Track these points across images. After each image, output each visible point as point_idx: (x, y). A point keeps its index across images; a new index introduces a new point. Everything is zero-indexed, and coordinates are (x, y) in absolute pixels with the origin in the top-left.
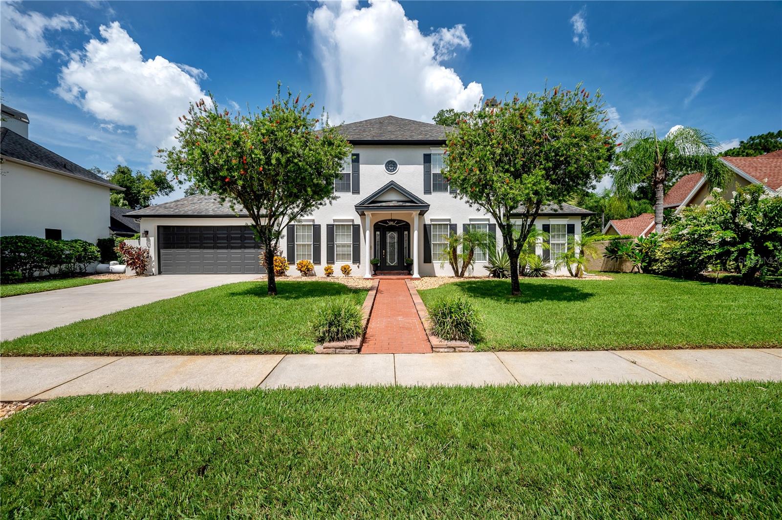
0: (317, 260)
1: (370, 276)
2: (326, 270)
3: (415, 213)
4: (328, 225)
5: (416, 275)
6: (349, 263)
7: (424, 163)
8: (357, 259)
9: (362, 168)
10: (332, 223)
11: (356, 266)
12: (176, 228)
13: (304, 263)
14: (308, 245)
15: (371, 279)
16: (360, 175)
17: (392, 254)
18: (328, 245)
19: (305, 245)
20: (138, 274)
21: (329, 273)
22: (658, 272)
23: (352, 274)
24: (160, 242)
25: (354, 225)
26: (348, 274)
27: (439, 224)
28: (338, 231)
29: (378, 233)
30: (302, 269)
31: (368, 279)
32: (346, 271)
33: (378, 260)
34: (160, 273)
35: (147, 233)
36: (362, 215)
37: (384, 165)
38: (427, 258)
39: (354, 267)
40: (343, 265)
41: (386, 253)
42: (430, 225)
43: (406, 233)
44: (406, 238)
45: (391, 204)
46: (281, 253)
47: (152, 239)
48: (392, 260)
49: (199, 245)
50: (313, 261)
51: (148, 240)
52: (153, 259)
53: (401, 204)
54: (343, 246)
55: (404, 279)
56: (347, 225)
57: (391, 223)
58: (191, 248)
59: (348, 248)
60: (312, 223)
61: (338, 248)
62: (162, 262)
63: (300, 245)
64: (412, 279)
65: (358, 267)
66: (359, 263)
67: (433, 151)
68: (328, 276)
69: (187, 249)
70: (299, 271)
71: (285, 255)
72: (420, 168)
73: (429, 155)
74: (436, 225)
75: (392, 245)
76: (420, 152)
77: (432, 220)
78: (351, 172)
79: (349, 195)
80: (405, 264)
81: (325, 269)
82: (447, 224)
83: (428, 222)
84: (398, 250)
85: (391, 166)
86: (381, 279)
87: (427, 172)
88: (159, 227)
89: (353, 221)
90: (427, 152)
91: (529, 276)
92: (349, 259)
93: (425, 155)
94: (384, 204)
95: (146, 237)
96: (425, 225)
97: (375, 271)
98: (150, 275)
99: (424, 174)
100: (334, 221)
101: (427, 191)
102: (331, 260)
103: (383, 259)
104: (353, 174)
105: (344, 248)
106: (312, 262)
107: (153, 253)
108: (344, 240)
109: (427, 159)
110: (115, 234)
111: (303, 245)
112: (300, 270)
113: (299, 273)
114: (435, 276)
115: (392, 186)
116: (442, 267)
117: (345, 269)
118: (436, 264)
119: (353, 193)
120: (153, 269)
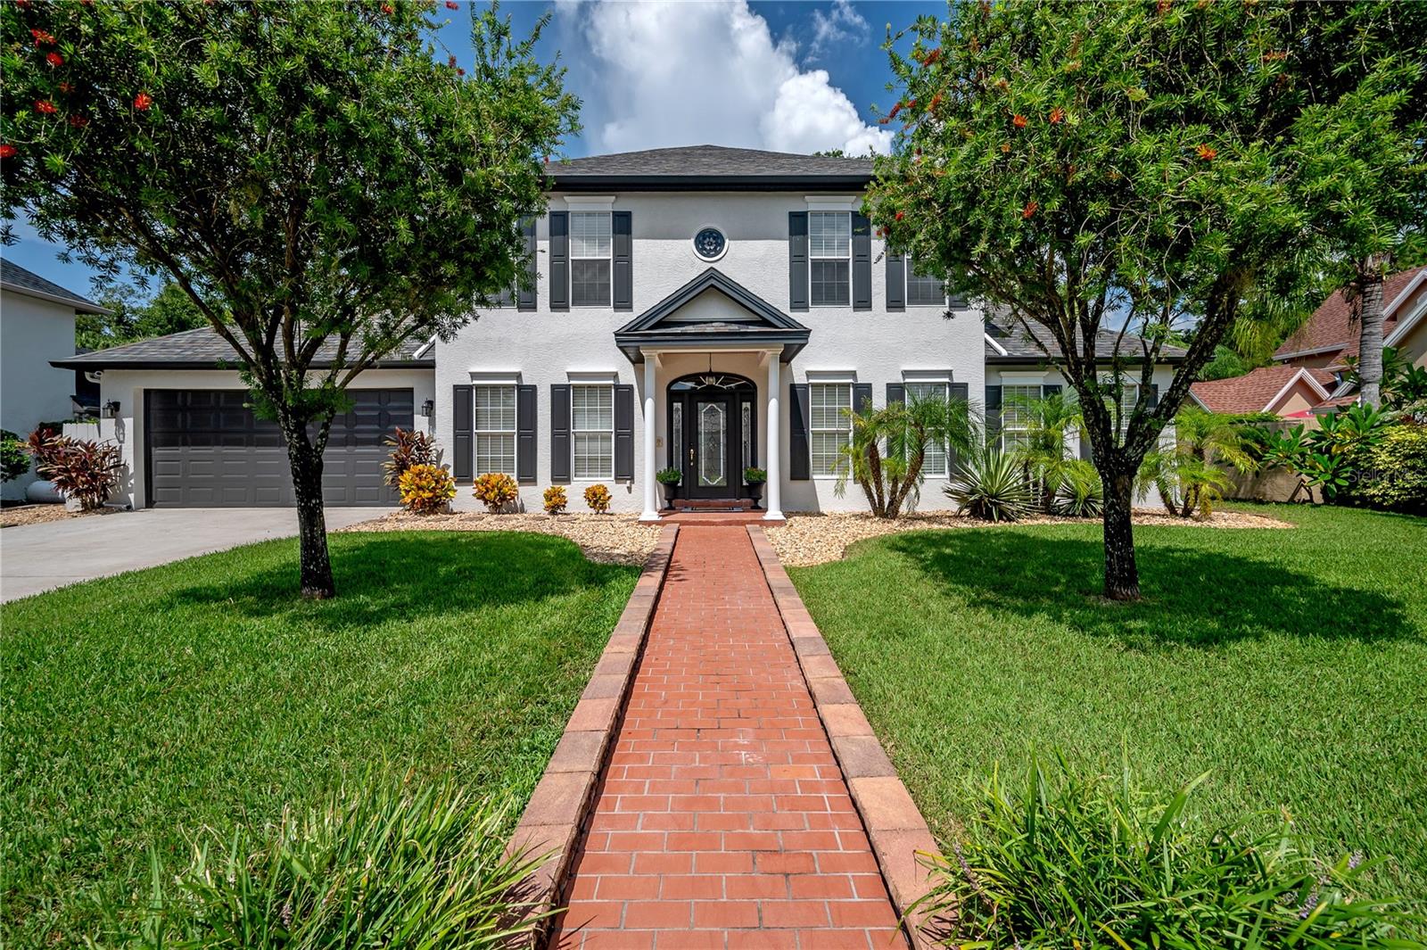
0: (528, 474)
1: (655, 517)
2: (548, 497)
3: (771, 353)
4: (553, 387)
5: (774, 512)
6: (608, 481)
7: (791, 234)
8: (625, 471)
9: (640, 247)
10: (565, 381)
11: (623, 487)
12: (190, 395)
13: (493, 481)
14: (505, 435)
15: (657, 523)
16: (634, 264)
17: (713, 456)
18: (553, 435)
19: (499, 435)
20: (88, 508)
21: (556, 505)
22: (1381, 503)
23: (613, 506)
24: (153, 429)
25: (617, 387)
26: (603, 507)
27: (828, 385)
28: (579, 401)
29: (678, 405)
30: (487, 497)
31: (649, 523)
32: (597, 500)
33: (677, 474)
34: (150, 503)
35: (115, 407)
36: (638, 361)
37: (693, 240)
38: (799, 468)
39: (616, 491)
40: (590, 485)
41: (696, 455)
42: (806, 386)
43: (746, 405)
44: (746, 419)
45: (709, 329)
46: (440, 455)
47: (129, 422)
48: (712, 472)
49: (244, 436)
50: (519, 476)
51: (120, 425)
52: (131, 471)
53: (735, 328)
54: (593, 437)
55: (743, 523)
56: (602, 387)
57: (710, 381)
58: (227, 443)
59: (605, 444)
60: (515, 382)
61: (579, 444)
62: (156, 478)
63: (487, 435)
64: (763, 523)
65: (629, 489)
66: (632, 479)
67: (813, 204)
68: (553, 513)
69: (216, 447)
70: (481, 502)
71: (448, 459)
72: (782, 247)
73: (804, 215)
74: (821, 385)
75: (713, 436)
76: (781, 207)
77: (809, 374)
78: (611, 257)
79: (609, 311)
80: (745, 483)
81: (546, 496)
82: (848, 385)
83: (800, 379)
84: (727, 446)
85: (710, 241)
86: (683, 523)
87: (797, 258)
88: (147, 392)
89: (615, 376)
90: (798, 207)
91: (1066, 515)
92: (605, 470)
93: (793, 215)
94: (690, 329)
95: (113, 416)
96: (793, 387)
97: (670, 501)
98: (121, 510)
99: (791, 262)
100: (570, 375)
101: (798, 303)
102: (561, 473)
103: (691, 470)
104: (615, 262)
105: (593, 444)
106: (514, 477)
107: (129, 456)
108: (593, 424)
109: (798, 224)
110: (87, 412)
111: (492, 435)
112: (482, 497)
113: (480, 506)
114: (820, 514)
115: (713, 282)
116: (840, 490)
117: (595, 495)
118: (822, 484)
119: (616, 308)
120: (131, 496)
